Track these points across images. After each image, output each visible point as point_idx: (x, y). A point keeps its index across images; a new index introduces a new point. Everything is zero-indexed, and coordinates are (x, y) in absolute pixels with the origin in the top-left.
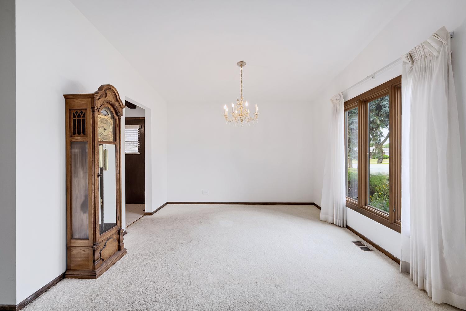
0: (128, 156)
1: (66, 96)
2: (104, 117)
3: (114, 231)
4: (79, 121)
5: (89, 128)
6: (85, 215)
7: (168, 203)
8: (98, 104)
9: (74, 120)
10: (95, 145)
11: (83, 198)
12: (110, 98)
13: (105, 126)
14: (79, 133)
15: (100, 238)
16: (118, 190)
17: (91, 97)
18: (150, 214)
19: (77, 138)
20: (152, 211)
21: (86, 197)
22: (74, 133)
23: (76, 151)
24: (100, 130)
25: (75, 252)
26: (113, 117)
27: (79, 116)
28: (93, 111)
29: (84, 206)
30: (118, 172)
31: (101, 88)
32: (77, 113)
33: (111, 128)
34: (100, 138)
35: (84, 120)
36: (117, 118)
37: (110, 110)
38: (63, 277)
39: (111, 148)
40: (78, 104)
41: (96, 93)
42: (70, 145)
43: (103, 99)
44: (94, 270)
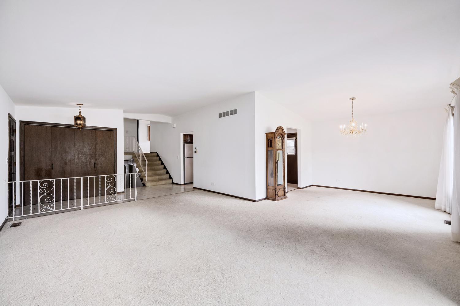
0: (288, 156)
1: (266, 133)
2: (278, 139)
3: (282, 187)
4: (270, 142)
5: (274, 144)
6: (272, 178)
7: (312, 185)
8: (276, 135)
9: (269, 142)
10: (276, 150)
11: (271, 172)
12: (281, 131)
13: (279, 143)
14: (270, 147)
15: (278, 187)
16: (284, 170)
17: (274, 133)
18: (301, 188)
19: (270, 149)
20: (302, 187)
21: (272, 171)
22: (269, 147)
23: (269, 153)
24: (277, 145)
25: (269, 190)
26: (281, 139)
27: (270, 140)
28: (275, 138)
29: (272, 174)
30: (284, 162)
31: (277, 129)
32: (269, 139)
33: (281, 144)
34: (277, 148)
35: (272, 142)
36: (283, 139)
37: (280, 136)
38: (266, 199)
39: (281, 152)
40: (270, 136)
41: (276, 131)
42: (267, 151)
43: (278, 133)
44: (275, 198)
